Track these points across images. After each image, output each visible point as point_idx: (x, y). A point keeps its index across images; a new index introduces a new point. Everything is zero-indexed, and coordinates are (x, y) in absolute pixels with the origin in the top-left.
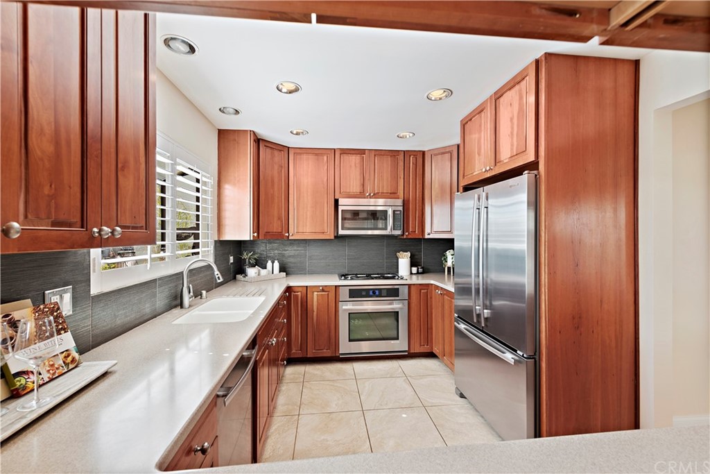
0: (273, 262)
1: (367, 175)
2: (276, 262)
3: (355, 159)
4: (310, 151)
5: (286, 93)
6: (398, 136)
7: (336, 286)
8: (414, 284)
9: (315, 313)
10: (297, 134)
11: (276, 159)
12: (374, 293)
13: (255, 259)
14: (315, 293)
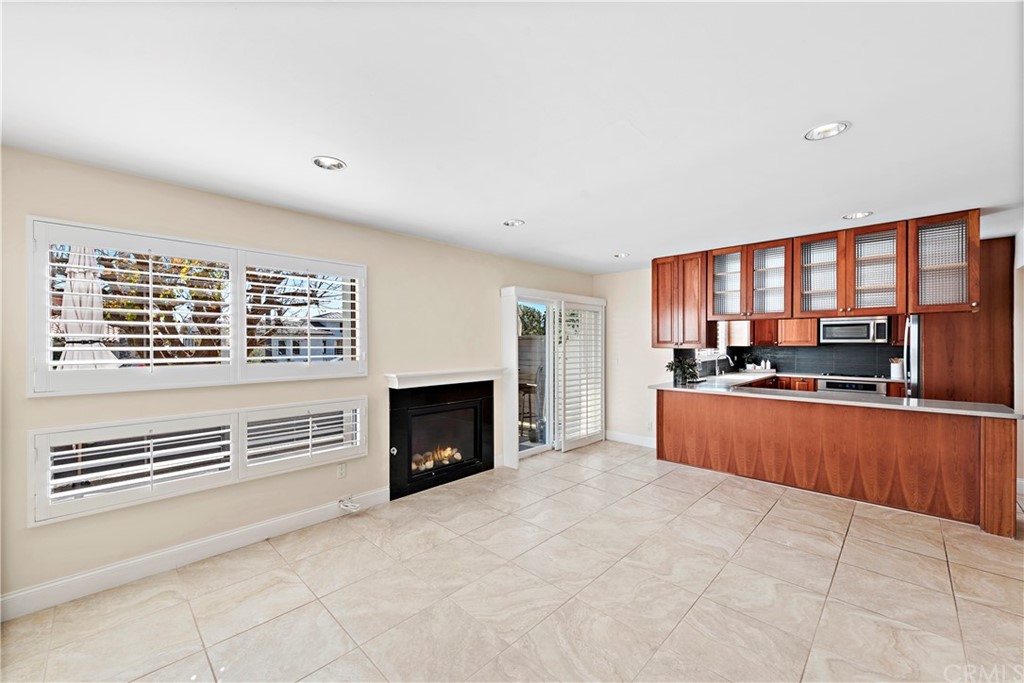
0: (766, 362)
7: (815, 379)
8: (893, 383)
13: (751, 359)
14: (797, 383)
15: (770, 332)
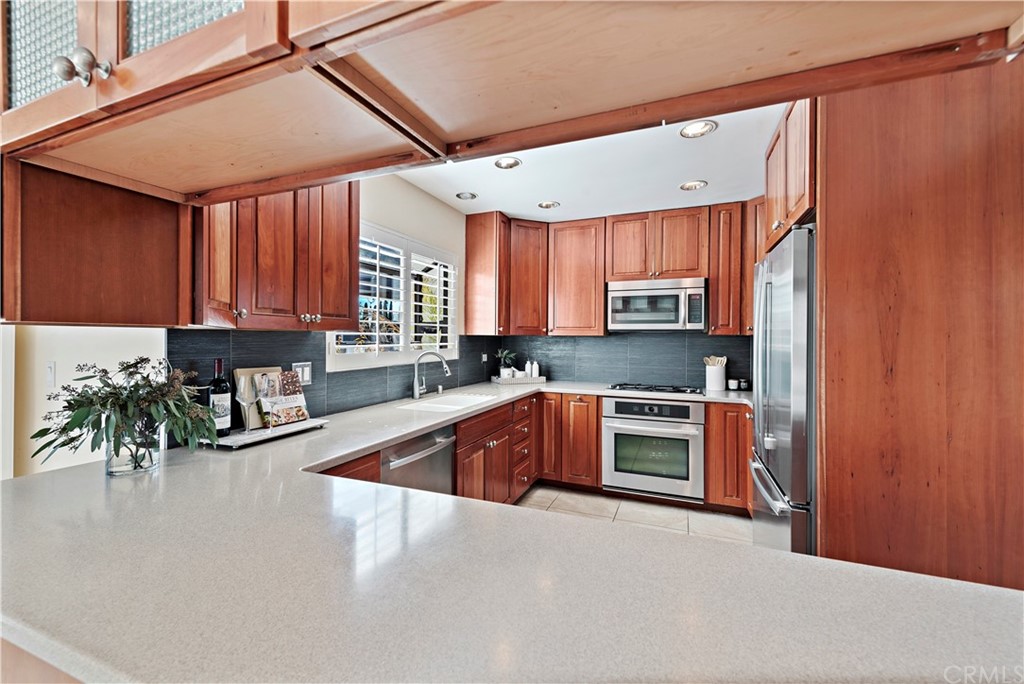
0: (532, 363)
1: (652, 246)
2: (535, 363)
3: (633, 228)
4: (573, 224)
5: (506, 168)
6: (682, 188)
7: (598, 397)
8: (715, 403)
9: (571, 428)
10: (547, 207)
11: (532, 240)
12: (651, 409)
13: (511, 358)
14: (572, 403)
15: (535, 310)
